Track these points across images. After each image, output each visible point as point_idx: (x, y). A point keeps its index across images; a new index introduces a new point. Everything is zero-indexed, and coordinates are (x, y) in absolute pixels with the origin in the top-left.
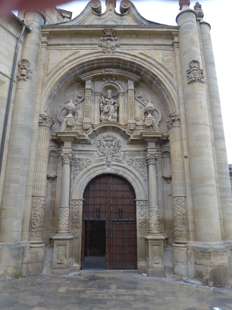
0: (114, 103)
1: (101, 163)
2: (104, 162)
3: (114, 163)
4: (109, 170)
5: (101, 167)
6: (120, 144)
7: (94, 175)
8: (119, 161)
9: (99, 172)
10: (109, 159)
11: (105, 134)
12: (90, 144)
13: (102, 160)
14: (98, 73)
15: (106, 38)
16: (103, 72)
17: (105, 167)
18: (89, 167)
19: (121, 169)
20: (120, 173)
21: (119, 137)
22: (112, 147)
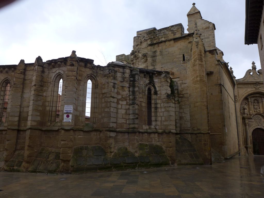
0: (258, 106)
1: (256, 125)
2: (257, 125)
3: (260, 125)
4: (259, 127)
5: (256, 126)
6: (262, 119)
7: (254, 129)
8: (262, 124)
9: (256, 127)
10: (259, 124)
11: (256, 116)
12: (252, 119)
13: (256, 124)
14: (253, 96)
15: (256, 85)
16: (255, 95)
17: (258, 126)
18: (253, 126)
19: (262, 126)
20: (262, 128)
21: (261, 117)
22: (259, 120)
